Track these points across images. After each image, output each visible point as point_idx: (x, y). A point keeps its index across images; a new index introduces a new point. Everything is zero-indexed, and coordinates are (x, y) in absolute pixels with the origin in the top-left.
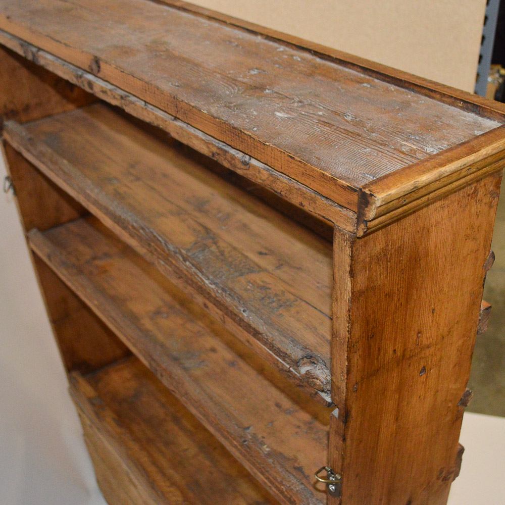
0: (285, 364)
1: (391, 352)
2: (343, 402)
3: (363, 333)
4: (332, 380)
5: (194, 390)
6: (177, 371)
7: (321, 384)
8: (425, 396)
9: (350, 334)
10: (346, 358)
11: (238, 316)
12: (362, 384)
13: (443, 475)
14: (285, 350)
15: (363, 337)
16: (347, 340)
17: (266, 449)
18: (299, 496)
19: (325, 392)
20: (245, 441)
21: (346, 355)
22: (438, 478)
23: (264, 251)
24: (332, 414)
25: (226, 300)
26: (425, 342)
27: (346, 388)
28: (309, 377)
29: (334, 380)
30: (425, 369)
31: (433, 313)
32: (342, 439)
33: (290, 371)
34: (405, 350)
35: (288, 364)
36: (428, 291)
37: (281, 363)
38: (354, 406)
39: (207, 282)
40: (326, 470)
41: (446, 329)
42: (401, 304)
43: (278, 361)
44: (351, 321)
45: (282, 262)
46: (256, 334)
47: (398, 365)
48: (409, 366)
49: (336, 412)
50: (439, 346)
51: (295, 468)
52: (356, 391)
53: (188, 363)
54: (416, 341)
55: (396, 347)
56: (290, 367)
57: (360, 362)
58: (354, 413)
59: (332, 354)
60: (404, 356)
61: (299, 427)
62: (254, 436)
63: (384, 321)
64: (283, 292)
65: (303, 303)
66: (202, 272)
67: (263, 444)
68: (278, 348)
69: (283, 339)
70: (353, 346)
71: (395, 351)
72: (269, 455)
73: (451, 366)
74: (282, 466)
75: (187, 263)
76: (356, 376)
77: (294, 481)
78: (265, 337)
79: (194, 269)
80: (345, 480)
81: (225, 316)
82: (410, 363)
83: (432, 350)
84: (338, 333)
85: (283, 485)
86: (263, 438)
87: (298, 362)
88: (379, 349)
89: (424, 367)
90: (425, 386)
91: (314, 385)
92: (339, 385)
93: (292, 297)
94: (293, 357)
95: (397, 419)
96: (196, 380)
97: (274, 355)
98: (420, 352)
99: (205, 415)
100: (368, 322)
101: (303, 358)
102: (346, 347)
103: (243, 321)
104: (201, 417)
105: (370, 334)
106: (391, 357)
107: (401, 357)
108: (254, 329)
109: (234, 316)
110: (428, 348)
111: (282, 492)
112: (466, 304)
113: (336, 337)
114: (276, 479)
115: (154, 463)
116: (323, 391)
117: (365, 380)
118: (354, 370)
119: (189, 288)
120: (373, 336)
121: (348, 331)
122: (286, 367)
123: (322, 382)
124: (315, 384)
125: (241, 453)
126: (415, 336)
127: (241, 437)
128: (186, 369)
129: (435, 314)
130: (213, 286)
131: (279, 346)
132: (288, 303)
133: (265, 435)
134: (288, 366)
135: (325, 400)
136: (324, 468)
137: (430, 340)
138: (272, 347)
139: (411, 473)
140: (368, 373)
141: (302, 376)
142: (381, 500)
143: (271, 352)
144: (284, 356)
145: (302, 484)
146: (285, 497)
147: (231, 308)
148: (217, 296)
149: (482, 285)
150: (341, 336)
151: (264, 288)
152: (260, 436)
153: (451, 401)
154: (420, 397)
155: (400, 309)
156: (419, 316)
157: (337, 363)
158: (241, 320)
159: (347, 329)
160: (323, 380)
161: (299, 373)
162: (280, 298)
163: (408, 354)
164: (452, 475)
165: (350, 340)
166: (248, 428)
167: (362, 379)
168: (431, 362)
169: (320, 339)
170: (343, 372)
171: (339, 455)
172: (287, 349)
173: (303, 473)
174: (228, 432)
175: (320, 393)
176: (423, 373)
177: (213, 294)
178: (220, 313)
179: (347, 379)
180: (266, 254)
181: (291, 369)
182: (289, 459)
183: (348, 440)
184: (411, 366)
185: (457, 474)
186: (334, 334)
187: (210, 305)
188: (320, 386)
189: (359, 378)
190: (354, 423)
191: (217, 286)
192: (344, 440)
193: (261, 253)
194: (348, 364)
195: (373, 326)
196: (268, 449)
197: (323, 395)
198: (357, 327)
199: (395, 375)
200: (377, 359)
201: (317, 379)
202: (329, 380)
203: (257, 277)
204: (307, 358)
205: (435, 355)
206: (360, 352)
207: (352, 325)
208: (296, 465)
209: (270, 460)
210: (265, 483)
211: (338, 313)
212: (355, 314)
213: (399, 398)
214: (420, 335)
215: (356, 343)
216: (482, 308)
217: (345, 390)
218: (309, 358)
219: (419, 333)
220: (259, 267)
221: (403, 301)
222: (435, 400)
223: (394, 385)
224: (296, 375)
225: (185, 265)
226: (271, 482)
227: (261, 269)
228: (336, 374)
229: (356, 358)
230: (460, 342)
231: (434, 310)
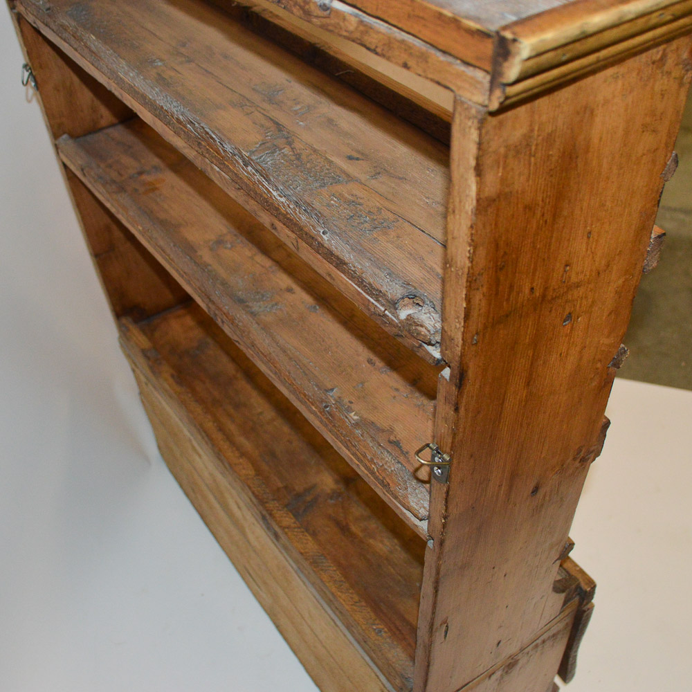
0: (378, 305)
1: (527, 291)
2: (457, 358)
3: (490, 261)
4: (443, 328)
5: (263, 341)
6: (241, 316)
7: (428, 333)
8: (567, 354)
9: (472, 262)
10: (464, 296)
11: (316, 240)
12: (484, 335)
13: (582, 454)
14: (379, 287)
15: (489, 268)
16: (466, 270)
17: (354, 417)
18: (394, 478)
19: (433, 345)
20: (326, 407)
21: (464, 293)
22: (574, 459)
23: (355, 155)
24: (441, 375)
25: (300, 218)
26: (574, 279)
27: (463, 340)
28: (410, 324)
29: (446, 328)
30: (571, 317)
31: (589, 238)
32: (453, 409)
33: (385, 316)
34: (546, 289)
35: (383, 305)
36: (585, 204)
37: (373, 304)
38: (471, 365)
39: (275, 193)
40: (430, 448)
41: (603, 262)
42: (546, 221)
43: (369, 300)
44: (474, 244)
45: (379, 170)
46: (340, 264)
47: (535, 310)
48: (550, 311)
49: (446, 373)
50: (591, 286)
51: (390, 442)
52: (476, 344)
53: (256, 307)
54: (562, 276)
55: (534, 285)
56: (386, 310)
57: (484, 303)
58: (471, 373)
59: (443, 292)
60: (544, 296)
61: (397, 390)
62: (339, 400)
63: (520, 246)
64: (379, 209)
65: (407, 224)
66: (268, 180)
67: (349, 410)
68: (370, 284)
69: (377, 271)
70: (475, 280)
71: (532, 289)
72: (357, 425)
73: (606, 314)
74: (373, 439)
75: (250, 168)
76: (477, 321)
77: (388, 458)
78: (352, 268)
79: (258, 176)
80: (455, 461)
81: (300, 240)
82: (552, 308)
83: (581, 290)
84: (454, 261)
85: (375, 464)
86: (351, 402)
87: (396, 303)
88: (511, 287)
89: (570, 314)
90: (570, 339)
91: (417, 334)
92: (453, 335)
93: (391, 216)
94: (389, 296)
95: (529, 382)
96: (265, 328)
97: (364, 294)
98: (566, 293)
99: (278, 373)
100: (497, 246)
101: (403, 298)
102: (465, 280)
103: (323, 246)
104: (273, 376)
105: (499, 263)
106: (526, 298)
107: (540, 299)
108: (338, 258)
109: (310, 240)
110: (577, 287)
111: (373, 473)
112: (633, 227)
113: (450, 266)
114: (365, 456)
116: (429, 344)
117: (489, 329)
118: (475, 313)
119: (252, 202)
120: (503, 266)
121: (469, 258)
122: (381, 310)
123: (429, 331)
124: (419, 334)
125: (321, 422)
126: (562, 269)
127: (322, 401)
128: (253, 314)
129: (591, 239)
130: (283, 200)
131: (371, 281)
132: (385, 224)
133: (353, 399)
134: (383, 309)
135: (432, 356)
136: (428, 445)
137: (581, 277)
138: (361, 282)
139: (541, 453)
140: (493, 320)
141: (401, 322)
142: (500, 486)
143: (359, 289)
144: (378, 294)
145: (399, 462)
146: (376, 478)
147: (306, 229)
148: (287, 212)
149: (656, 202)
150: (459, 265)
151: (353, 203)
152: (346, 400)
153: (600, 361)
154: (561, 354)
155: (544, 229)
156: (569, 240)
157: (450, 305)
158: (321, 245)
159: (468, 255)
160: (430, 328)
161: (397, 317)
162: (375, 218)
163: (550, 294)
164: (593, 455)
165: (471, 271)
166: (332, 390)
167: (485, 327)
168: (580, 307)
169: (428, 272)
170: (458, 317)
171: (449, 428)
172: (382, 286)
173: (400, 448)
174: (305, 395)
175: (425, 346)
176: (567, 323)
177: (283, 210)
178: (293, 236)
179: (464, 327)
180: (358, 159)
181: (386, 312)
182: (383, 431)
183: (462, 410)
184: (553, 311)
185: (598, 454)
186: (447, 262)
187: (279, 225)
188: (425, 336)
189: (480, 326)
190: (471, 387)
191: (288, 199)
192: (457, 410)
193: (350, 158)
194: (467, 305)
195: (505, 252)
196: (356, 418)
197: (430, 349)
198: (482, 252)
199: (530, 324)
200: (508, 300)
201: (422, 326)
202: (439, 328)
203: (344, 189)
204: (409, 298)
205: (586, 297)
206: (485, 289)
207: (475, 248)
208: (392, 438)
209: (358, 432)
210: (351, 460)
211: (455, 232)
212: (479, 232)
213: (533, 355)
214: (568, 268)
215: (479, 274)
216: (653, 236)
217: (461, 342)
218: (412, 298)
219: (567, 265)
220: (348, 176)
221: (548, 217)
222: (581, 358)
223: (528, 337)
224: (393, 320)
225: (248, 173)
226: (358, 459)
227: (350, 178)
228: (449, 320)
229: (478, 297)
230: (620, 282)
231: (590, 233)
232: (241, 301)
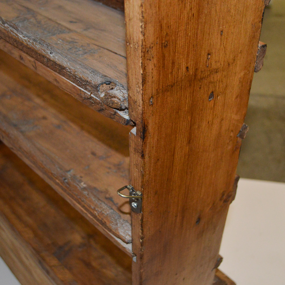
0: (87, 92)
1: (184, 69)
2: (140, 116)
3: (157, 38)
4: (129, 95)
5: (26, 145)
7: (119, 101)
8: (212, 122)
9: (144, 35)
10: (141, 65)
11: (46, 57)
12: (157, 98)
13: (225, 197)
14: (86, 78)
15: (157, 44)
16: (141, 43)
17: (83, 185)
18: (109, 218)
19: (123, 110)
20: (65, 179)
21: (141, 62)
22: (221, 200)
23: (74, 20)
24: (131, 133)
25: (36, 47)
26: (214, 66)
27: (142, 100)
28: (108, 98)
29: (130, 95)
30: (213, 95)
31: (221, 35)
32: (140, 156)
33: (91, 98)
34: (196, 69)
35: (89, 91)
36: (218, 8)
37: (83, 91)
38: (150, 121)
39: (21, 36)
40: (128, 189)
41: (232, 57)
42: (193, 15)
43: (80, 90)
44: (145, 21)
45: (88, 26)
46: (60, 69)
47: (190, 85)
48: (200, 88)
49: (134, 130)
50: (225, 73)
51: (106, 198)
52: (152, 105)
54: (206, 62)
55: (189, 64)
57: (155, 73)
58: (151, 128)
59: (127, 65)
60: (195, 75)
62: (74, 177)
63: (177, 31)
64: (88, 44)
66: (17, 29)
67: (80, 181)
68: (80, 78)
69: (85, 70)
70: (148, 51)
71: (187, 68)
72: (85, 189)
73: (234, 97)
74: (95, 196)
75: (6, 25)
76: (151, 88)
77: (104, 206)
78: (69, 70)
79: (11, 28)
81: (36, 62)
82: (201, 85)
83: (219, 75)
84: (132, 39)
85: (96, 211)
86: (81, 177)
87: (98, 87)
88: (173, 63)
89: (212, 92)
90: (213, 112)
91: (112, 104)
92: (135, 98)
93: (96, 47)
94: (93, 83)
95: (189, 141)
97: (77, 86)
98: (209, 76)
99: (35, 163)
100: (161, 26)
101: (102, 84)
102: (140, 51)
103: (50, 60)
104: (33, 165)
105: (164, 42)
106: (184, 75)
107: (193, 77)
108: (60, 66)
110: (216, 72)
111: (95, 217)
112: (248, 34)
113: (130, 44)
114: (90, 207)
115: (14, 212)
116: (121, 110)
117: (160, 95)
118: (149, 79)
119: (8, 45)
120: (167, 45)
121: (142, 32)
122: (88, 95)
123: (119, 99)
124: (113, 103)
125: (63, 189)
126: (206, 56)
127: (62, 176)
129: (223, 36)
130: (26, 39)
131: (81, 76)
132: (92, 51)
133: (82, 175)
134: (89, 94)
135: (123, 118)
136: (126, 187)
137: (218, 64)
138: (74, 78)
139: (200, 194)
140: (163, 87)
141: (102, 99)
142: (176, 216)
143: (74, 84)
144: (84, 83)
145: (112, 209)
146: (98, 220)
147: (40, 52)
148: (27, 44)
149: (261, 19)
150: (135, 41)
151: (72, 42)
152: (78, 176)
153: (232, 131)
154: (208, 122)
155: (192, 21)
156: (209, 34)
157: (132, 75)
158: (49, 60)
159: (141, 30)
160: (121, 97)
161: (99, 98)
162: (86, 48)
163: (199, 74)
164: (231, 199)
165: (144, 43)
166: (69, 171)
167: (158, 93)
168: (219, 88)
169: (120, 73)
170: (138, 83)
171: (139, 172)
172: (88, 77)
173: (113, 201)
174: (52, 174)
175: (119, 112)
176: (211, 99)
177: (25, 43)
178: (32, 60)
179: (143, 90)
180: (76, 22)
181: (92, 95)
182: (102, 192)
183: (147, 157)
184: (202, 88)
185: (233, 199)
186: (127, 41)
187: (24, 55)
188: (117, 103)
189: (154, 92)
190: (152, 139)
191: (29, 38)
192: (143, 156)
193: (71, 22)
194: (143, 71)
195: (167, 33)
196: (85, 186)
197: (121, 113)
198: (151, 29)
199: (188, 95)
200: (172, 73)
201: (115, 97)
202: (126, 97)
203: (67, 36)
204: (107, 84)
205: (222, 81)
206: (155, 61)
207: (146, 24)
208: (107, 196)
209: (85, 193)
210: (82, 211)
211: (131, 14)
212: (148, 11)
213: (191, 120)
214: (210, 56)
215: (150, 47)
216: (259, 45)
217: (141, 102)
218: (109, 84)
219: (209, 54)
220: (69, 30)
221: (194, 11)
222: (221, 128)
223: (187, 105)
224: (96, 100)
225: (5, 27)
226: (86, 209)
228: (132, 88)
229: (150, 66)
230: (242, 74)
231: (222, 31)
232: (15, 126)
